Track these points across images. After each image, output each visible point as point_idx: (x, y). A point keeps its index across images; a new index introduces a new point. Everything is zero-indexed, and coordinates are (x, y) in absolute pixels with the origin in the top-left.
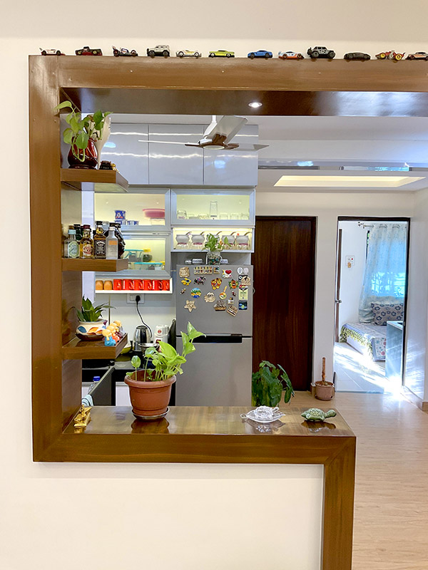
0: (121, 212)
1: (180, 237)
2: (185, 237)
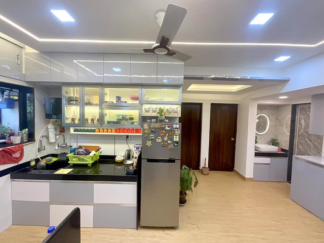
0: (119, 97)
1: (146, 109)
2: (149, 109)
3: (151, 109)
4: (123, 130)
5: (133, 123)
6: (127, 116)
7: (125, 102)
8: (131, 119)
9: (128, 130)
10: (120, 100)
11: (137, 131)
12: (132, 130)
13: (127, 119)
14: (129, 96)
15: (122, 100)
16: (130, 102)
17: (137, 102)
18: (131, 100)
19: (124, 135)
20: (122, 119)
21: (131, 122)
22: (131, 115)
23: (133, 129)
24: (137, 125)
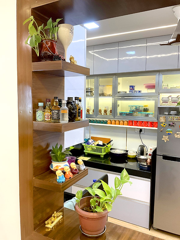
0: (132, 86)
1: (164, 99)
2: (167, 99)
3: (170, 98)
4: (136, 123)
5: (147, 115)
6: (141, 107)
7: (139, 92)
8: (146, 110)
9: (142, 123)
10: (134, 89)
11: (152, 124)
12: (146, 123)
13: (141, 110)
14: (144, 85)
15: (136, 89)
16: (145, 91)
17: (153, 91)
18: (146, 89)
19: (137, 128)
20: (135, 110)
21: (145, 114)
22: (145, 106)
23: (148, 122)
24: (152, 118)
